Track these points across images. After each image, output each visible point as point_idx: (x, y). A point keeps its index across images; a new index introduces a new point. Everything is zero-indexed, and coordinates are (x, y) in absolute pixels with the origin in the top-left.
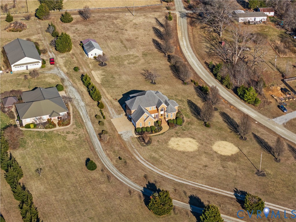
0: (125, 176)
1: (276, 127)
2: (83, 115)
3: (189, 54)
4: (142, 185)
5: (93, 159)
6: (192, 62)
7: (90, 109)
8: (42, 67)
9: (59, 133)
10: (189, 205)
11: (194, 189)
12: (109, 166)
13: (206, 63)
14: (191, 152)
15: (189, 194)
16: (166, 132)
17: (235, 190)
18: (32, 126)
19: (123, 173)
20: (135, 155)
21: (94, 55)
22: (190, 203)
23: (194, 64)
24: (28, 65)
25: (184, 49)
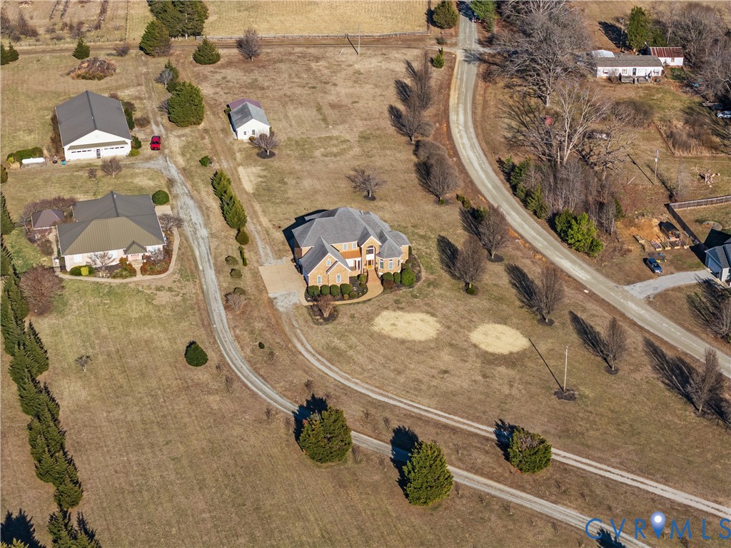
0: (266, 381)
1: (629, 303)
2: (200, 256)
3: (466, 140)
4: (296, 402)
5: (204, 345)
6: (469, 159)
7: (219, 245)
8: (131, 154)
9: (140, 288)
10: (390, 447)
11: (409, 415)
12: (234, 359)
13: (500, 162)
14: (420, 342)
15: (395, 424)
16: (375, 299)
17: (500, 423)
18: (85, 271)
19: (261, 376)
20: (295, 341)
21: (250, 134)
22: (393, 442)
23: (471, 163)
24: (101, 148)
25: (457, 131)
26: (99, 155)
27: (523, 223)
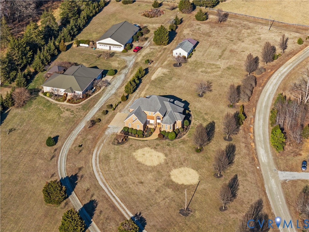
0: (67, 161)
2: (101, 101)
3: (275, 81)
4: (68, 174)
6: (267, 90)
7: (113, 98)
8: (123, 52)
9: (61, 108)
10: (82, 207)
11: (104, 196)
12: (65, 148)
14: (146, 166)
15: (94, 198)
16: (149, 141)
17: (138, 214)
18: (48, 95)
19: (67, 158)
20: (96, 148)
22: (85, 205)
23: (266, 92)
24: (111, 46)
25: (276, 75)
26: (110, 49)
27: (262, 127)
